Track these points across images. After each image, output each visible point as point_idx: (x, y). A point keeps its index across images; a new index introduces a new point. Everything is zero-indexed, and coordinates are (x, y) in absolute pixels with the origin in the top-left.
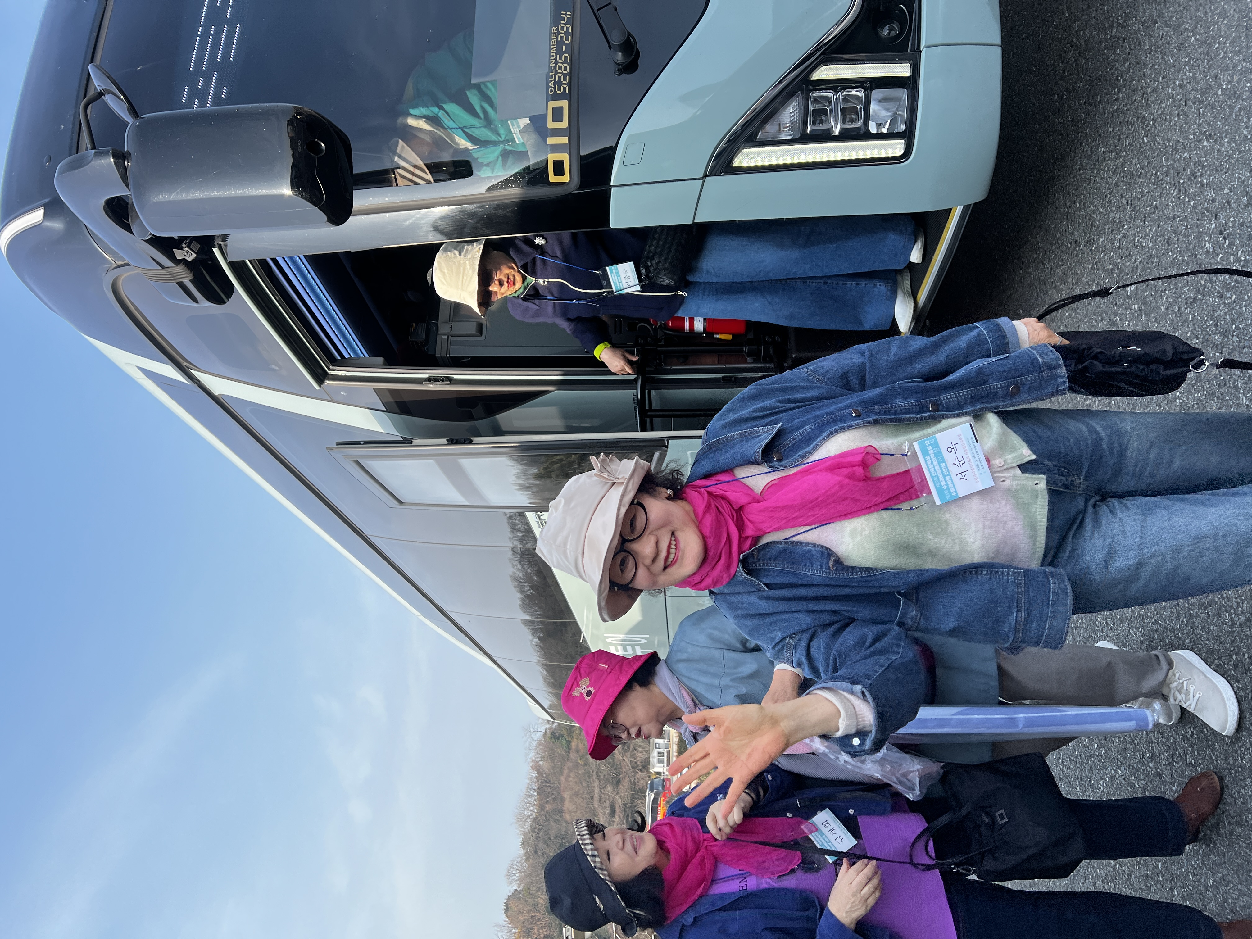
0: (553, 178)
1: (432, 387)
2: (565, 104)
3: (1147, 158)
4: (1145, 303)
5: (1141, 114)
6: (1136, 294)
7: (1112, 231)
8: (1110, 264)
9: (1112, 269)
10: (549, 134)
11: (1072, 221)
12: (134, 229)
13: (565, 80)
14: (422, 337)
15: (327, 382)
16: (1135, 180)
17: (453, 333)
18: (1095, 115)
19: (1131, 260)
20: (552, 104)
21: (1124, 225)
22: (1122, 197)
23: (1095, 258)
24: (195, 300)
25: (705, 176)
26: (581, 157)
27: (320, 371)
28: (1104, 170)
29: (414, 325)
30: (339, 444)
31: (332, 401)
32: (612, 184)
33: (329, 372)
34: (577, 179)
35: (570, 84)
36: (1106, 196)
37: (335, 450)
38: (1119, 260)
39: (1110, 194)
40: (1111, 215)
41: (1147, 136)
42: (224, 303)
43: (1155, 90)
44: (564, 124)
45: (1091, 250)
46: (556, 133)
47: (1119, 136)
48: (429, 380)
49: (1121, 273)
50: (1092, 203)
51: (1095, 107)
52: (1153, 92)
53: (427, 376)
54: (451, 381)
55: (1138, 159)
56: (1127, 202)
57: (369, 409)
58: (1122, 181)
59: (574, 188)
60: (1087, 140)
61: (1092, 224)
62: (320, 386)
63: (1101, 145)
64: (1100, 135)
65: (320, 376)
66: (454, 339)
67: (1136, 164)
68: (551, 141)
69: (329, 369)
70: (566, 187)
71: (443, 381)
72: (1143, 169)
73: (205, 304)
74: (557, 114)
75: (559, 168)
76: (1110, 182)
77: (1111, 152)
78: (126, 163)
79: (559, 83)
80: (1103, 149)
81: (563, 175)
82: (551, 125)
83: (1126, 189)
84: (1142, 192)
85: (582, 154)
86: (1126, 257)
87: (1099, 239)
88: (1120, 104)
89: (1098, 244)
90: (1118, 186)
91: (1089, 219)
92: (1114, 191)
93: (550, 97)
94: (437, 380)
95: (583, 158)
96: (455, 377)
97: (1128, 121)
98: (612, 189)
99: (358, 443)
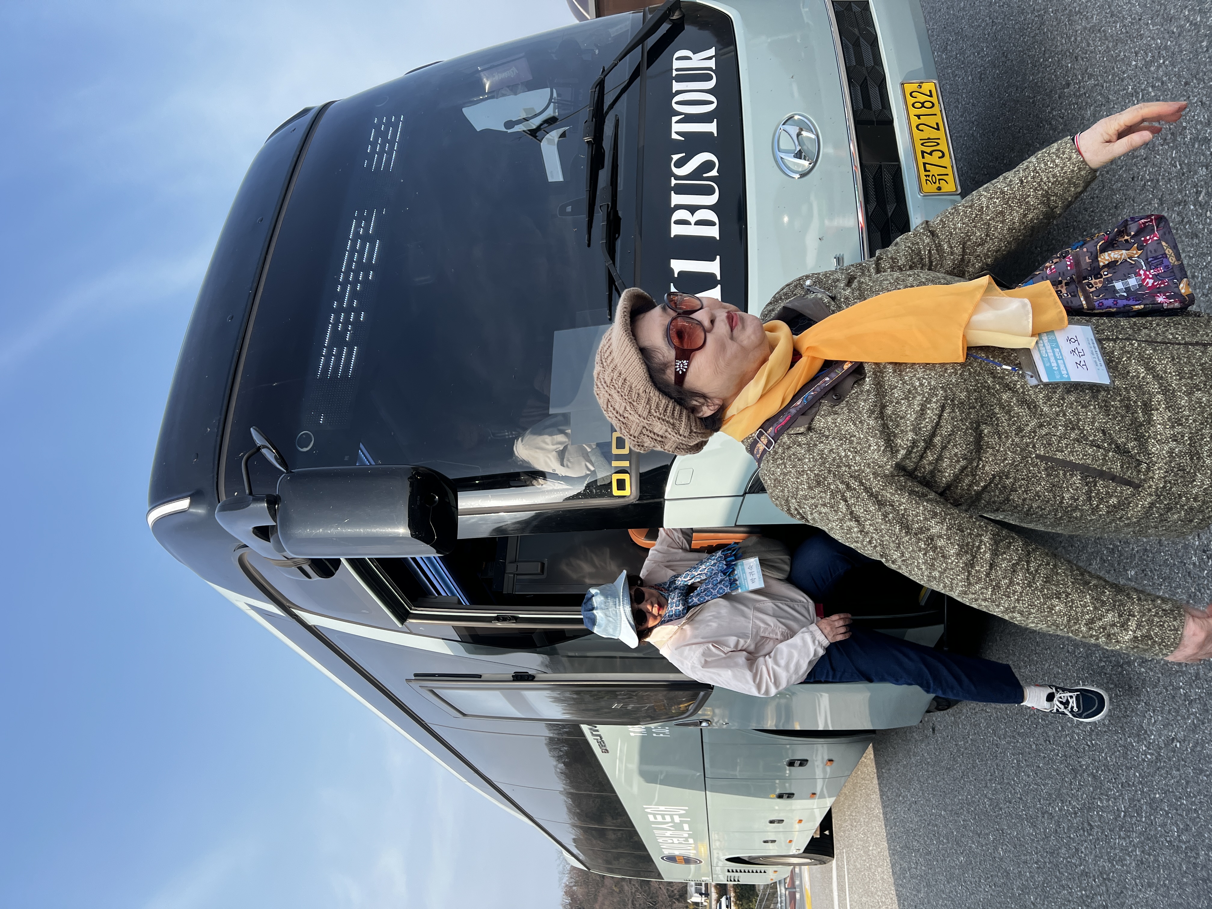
0: (616, 492)
1: (499, 625)
10: (613, 459)
12: (271, 540)
14: (490, 574)
15: (409, 621)
17: (518, 572)
24: (309, 577)
25: (745, 493)
27: (403, 611)
29: (484, 563)
30: (416, 675)
31: (411, 633)
32: (666, 497)
33: (411, 611)
34: (636, 494)
37: (413, 682)
42: (333, 574)
44: (626, 451)
46: (619, 458)
48: (497, 619)
53: (496, 615)
54: (517, 619)
57: (443, 639)
59: (634, 500)
62: (402, 624)
65: (403, 616)
66: (519, 577)
68: (615, 464)
69: (411, 609)
70: (627, 499)
71: (510, 620)
73: (316, 578)
74: (621, 443)
75: (621, 485)
78: (276, 506)
81: (625, 490)
82: (615, 451)
85: (641, 470)
94: (504, 619)
96: (520, 616)
98: (666, 502)
99: (433, 675)
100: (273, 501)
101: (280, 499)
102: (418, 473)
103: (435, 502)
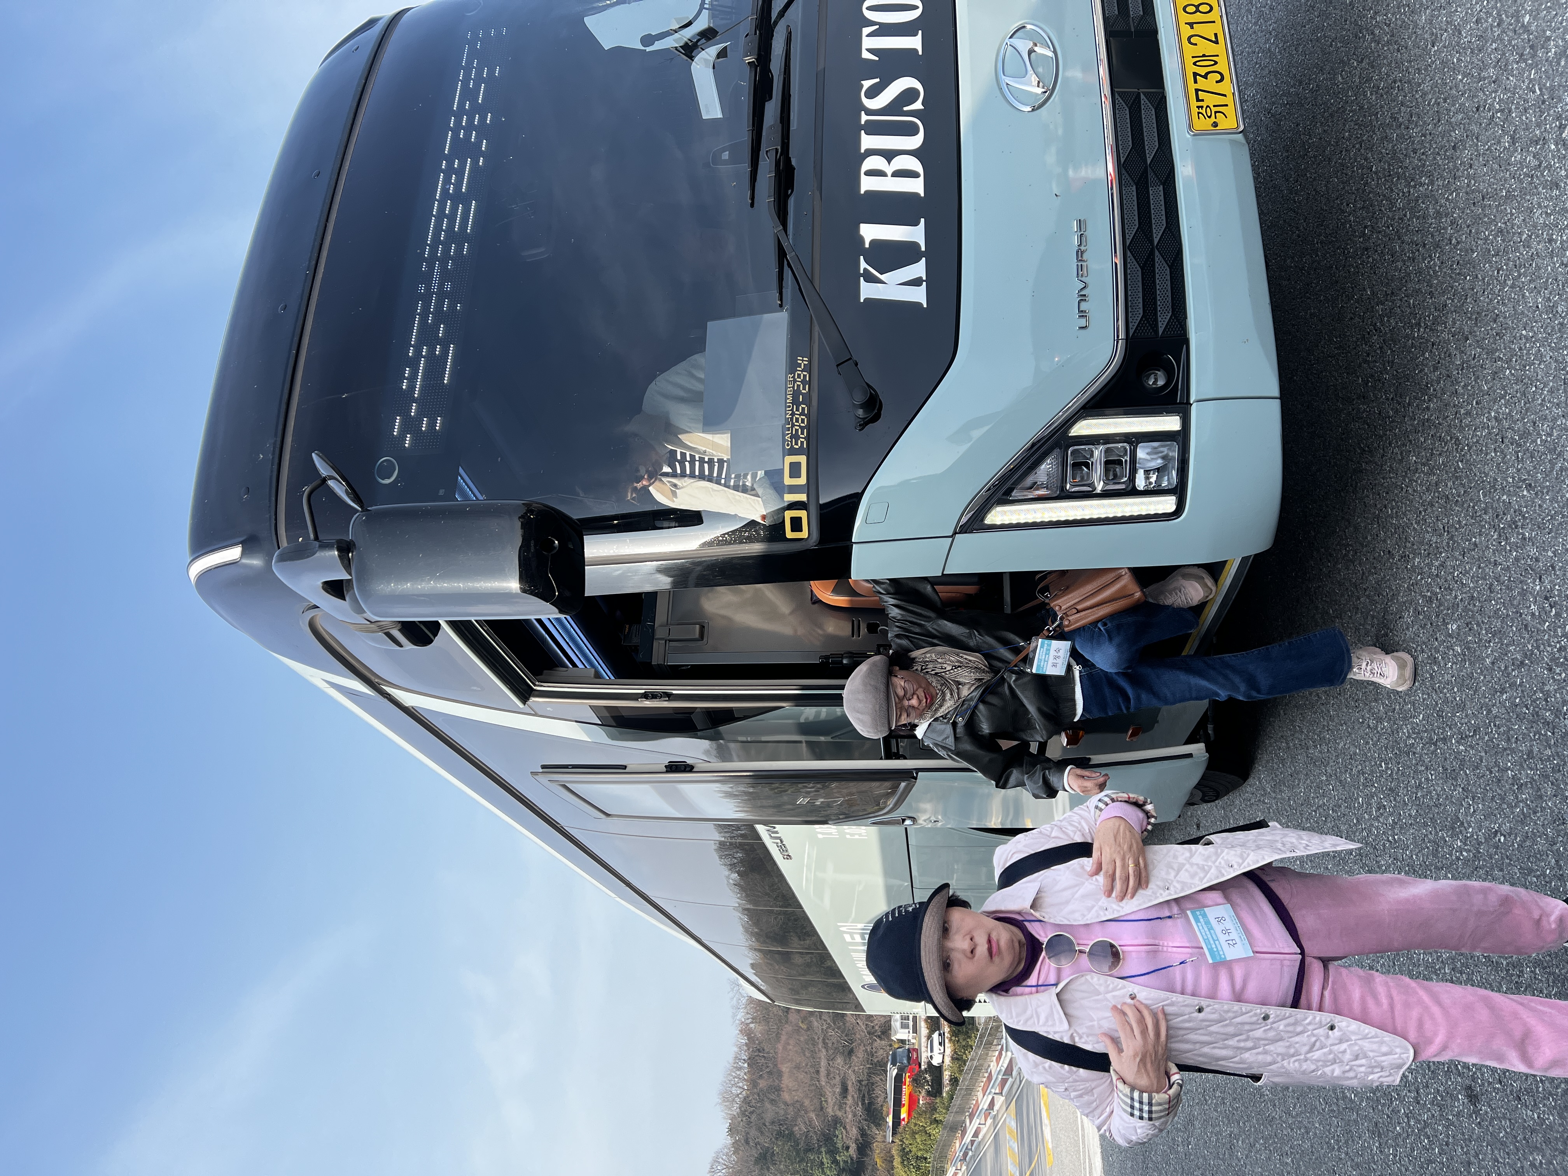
0: (789, 534)
1: (647, 703)
2: (802, 459)
3: (1463, 486)
4: (1469, 649)
5: (1455, 434)
6: (1458, 634)
7: (1429, 554)
8: (1428, 591)
9: (1430, 597)
11: (1384, 527)
12: (347, 598)
13: (802, 433)
14: (636, 640)
15: (533, 699)
16: (1451, 505)
17: (670, 637)
18: (1405, 417)
19: (1451, 594)
20: (789, 459)
21: (1441, 553)
22: (1438, 520)
23: (1410, 578)
24: (401, 646)
25: (955, 533)
26: (821, 505)
27: (525, 687)
28: (1416, 482)
29: (627, 626)
30: (543, 767)
31: (536, 715)
32: (854, 540)
33: (535, 688)
34: (815, 536)
35: (808, 438)
36: (1420, 512)
37: (541, 775)
38: (1438, 590)
39: (1425, 511)
40: (1427, 536)
41: (1462, 461)
42: (431, 641)
43: (1468, 413)
44: (802, 480)
45: (1406, 567)
46: (793, 489)
47: (1432, 450)
48: (645, 696)
49: (1441, 605)
50: (1405, 514)
51: (1404, 407)
52: (1466, 414)
53: (643, 691)
54: (669, 696)
55: (1454, 483)
56: (1444, 528)
57: (577, 722)
58: (1437, 502)
59: (813, 543)
60: (1397, 442)
61: (1406, 538)
62: (525, 704)
63: (1412, 454)
64: (1410, 441)
65: (524, 693)
66: (672, 644)
67: (1450, 488)
69: (535, 685)
70: (804, 543)
71: (661, 697)
72: (1459, 496)
73: (408, 646)
74: (795, 470)
75: (796, 524)
76: (1424, 498)
77: (1424, 465)
78: (350, 555)
79: (795, 437)
80: (1414, 458)
81: (801, 531)
82: (788, 481)
83: (1441, 512)
84: (1459, 522)
85: (821, 502)
86: (1445, 589)
87: (1414, 558)
88: (1432, 415)
89: (1414, 563)
90: (1432, 506)
91: (1403, 532)
92: (1429, 510)
93: (786, 452)
94: (654, 696)
95: (823, 507)
96: (674, 692)
97: (1440, 437)
98: (854, 545)
99: (566, 767)
100: (345, 549)
101: (354, 545)
102: (532, 512)
103: (555, 548)
